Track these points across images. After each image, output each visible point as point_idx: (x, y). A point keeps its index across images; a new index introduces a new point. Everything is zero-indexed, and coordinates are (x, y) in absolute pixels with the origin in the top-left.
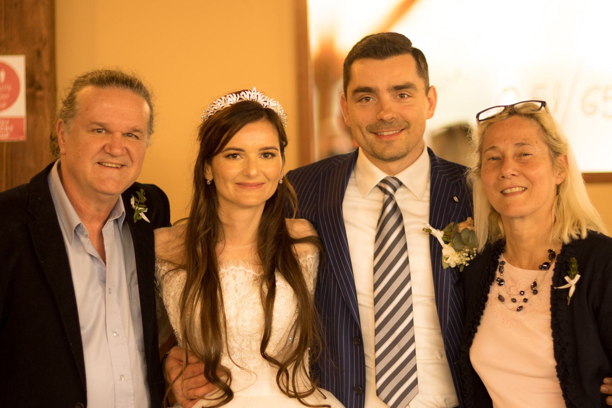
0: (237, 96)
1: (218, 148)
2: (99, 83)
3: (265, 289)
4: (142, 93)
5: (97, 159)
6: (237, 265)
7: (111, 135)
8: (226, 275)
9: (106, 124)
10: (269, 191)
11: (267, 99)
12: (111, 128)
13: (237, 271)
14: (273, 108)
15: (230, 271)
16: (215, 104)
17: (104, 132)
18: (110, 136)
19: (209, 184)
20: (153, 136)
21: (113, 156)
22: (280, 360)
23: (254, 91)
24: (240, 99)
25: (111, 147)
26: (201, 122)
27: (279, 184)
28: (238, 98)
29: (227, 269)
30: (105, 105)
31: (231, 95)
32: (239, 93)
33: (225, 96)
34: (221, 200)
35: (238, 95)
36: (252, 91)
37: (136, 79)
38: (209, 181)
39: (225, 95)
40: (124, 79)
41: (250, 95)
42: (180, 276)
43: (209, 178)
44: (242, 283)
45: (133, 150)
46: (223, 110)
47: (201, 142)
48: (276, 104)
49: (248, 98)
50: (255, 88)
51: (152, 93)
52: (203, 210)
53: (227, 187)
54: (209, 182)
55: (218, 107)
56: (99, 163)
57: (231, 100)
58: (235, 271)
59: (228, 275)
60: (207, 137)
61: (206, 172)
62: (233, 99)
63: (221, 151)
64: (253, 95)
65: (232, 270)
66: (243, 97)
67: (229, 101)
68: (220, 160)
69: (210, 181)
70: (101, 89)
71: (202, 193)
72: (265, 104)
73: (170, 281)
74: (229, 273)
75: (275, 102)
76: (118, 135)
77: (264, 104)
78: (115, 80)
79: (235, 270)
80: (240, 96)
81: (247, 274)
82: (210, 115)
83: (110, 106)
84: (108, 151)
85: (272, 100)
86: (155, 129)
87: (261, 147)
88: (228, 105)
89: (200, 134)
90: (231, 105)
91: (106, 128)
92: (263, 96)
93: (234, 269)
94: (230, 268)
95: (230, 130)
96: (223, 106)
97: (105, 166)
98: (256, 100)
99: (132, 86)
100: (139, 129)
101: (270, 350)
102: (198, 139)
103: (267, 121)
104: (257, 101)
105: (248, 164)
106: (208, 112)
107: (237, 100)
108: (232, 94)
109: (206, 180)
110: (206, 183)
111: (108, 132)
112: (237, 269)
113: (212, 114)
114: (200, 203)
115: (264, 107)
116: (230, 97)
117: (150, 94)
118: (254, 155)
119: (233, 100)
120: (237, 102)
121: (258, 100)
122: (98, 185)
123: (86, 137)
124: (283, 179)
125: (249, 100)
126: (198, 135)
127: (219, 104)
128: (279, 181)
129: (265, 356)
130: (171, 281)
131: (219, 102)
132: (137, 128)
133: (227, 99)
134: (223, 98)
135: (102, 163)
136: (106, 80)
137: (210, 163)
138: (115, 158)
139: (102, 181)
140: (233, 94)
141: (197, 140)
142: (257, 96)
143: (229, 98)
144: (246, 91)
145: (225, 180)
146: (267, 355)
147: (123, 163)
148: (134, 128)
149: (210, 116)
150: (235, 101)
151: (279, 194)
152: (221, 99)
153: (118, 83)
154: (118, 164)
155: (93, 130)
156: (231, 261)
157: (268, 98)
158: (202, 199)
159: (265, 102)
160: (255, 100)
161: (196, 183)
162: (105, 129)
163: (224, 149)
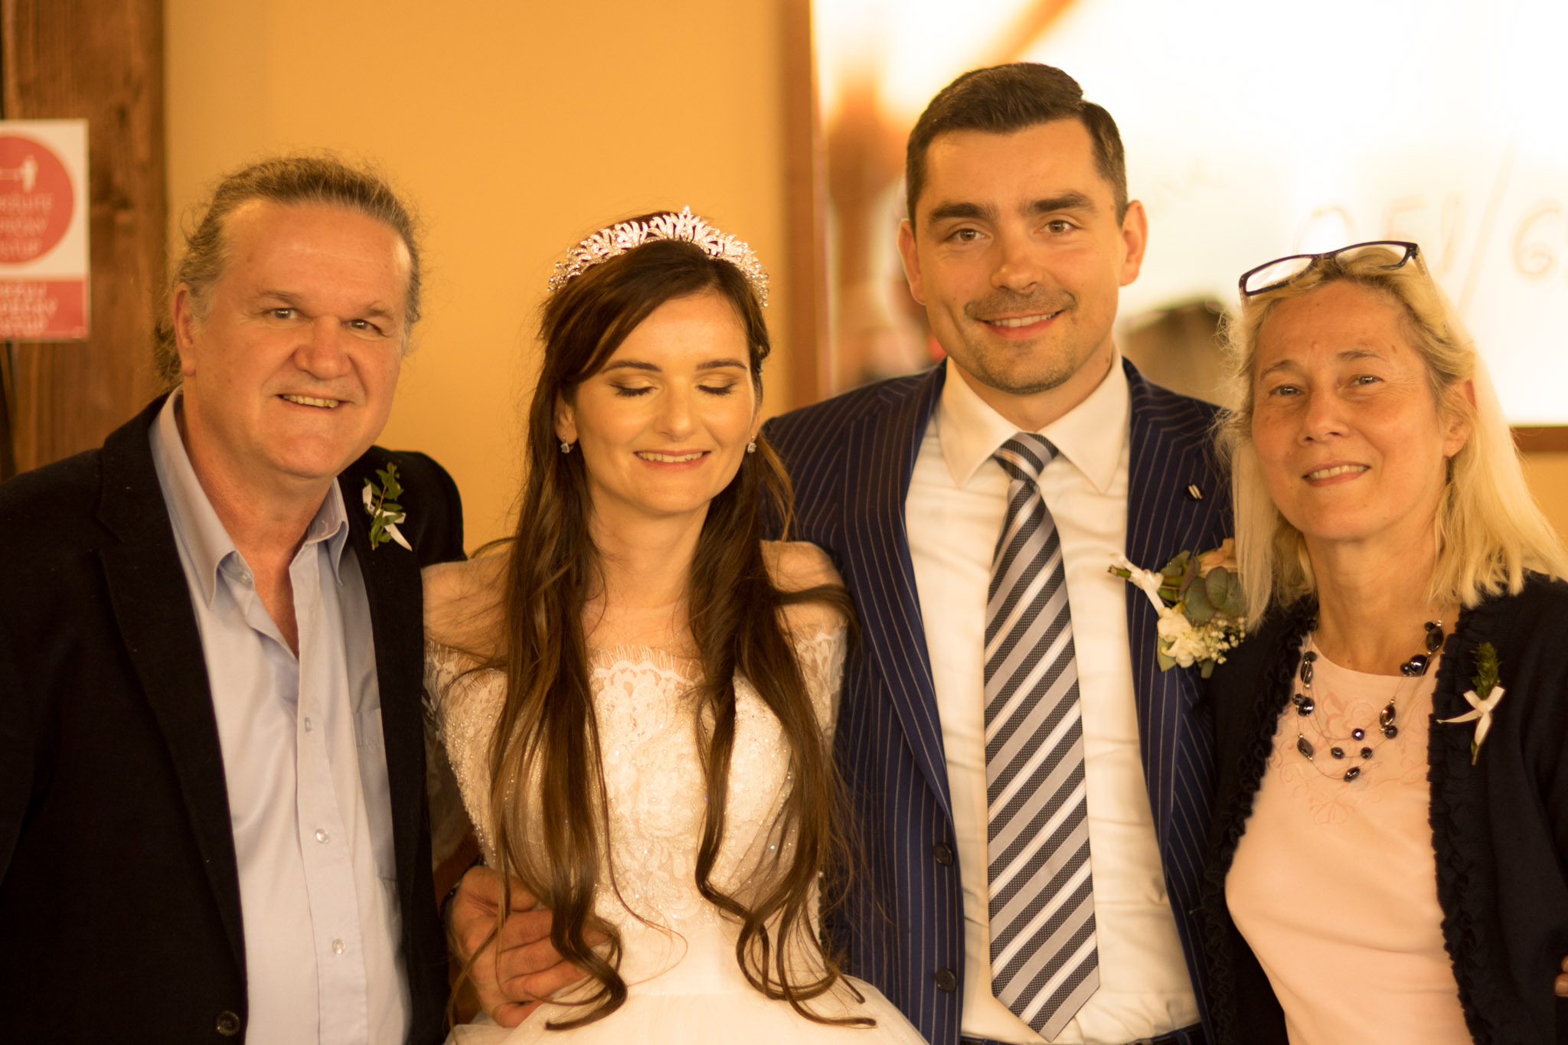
0: (641, 229)
1: (590, 362)
2: (280, 191)
3: (709, 721)
4: (392, 217)
5: (276, 386)
6: (637, 659)
7: (312, 323)
8: (606, 683)
9: (300, 297)
10: (721, 472)
11: (717, 236)
12: (312, 305)
13: (635, 675)
14: (732, 260)
15: (619, 673)
16: (584, 247)
17: (293, 315)
18: (310, 326)
19: (568, 451)
20: (419, 327)
21: (316, 377)
22: (746, 901)
23: (685, 216)
24: (650, 235)
25: (311, 355)
26: (547, 292)
27: (747, 453)
28: (644, 234)
29: (610, 669)
30: (296, 247)
31: (625, 226)
32: (647, 219)
33: (612, 228)
34: (597, 494)
35: (645, 226)
36: (681, 216)
37: (376, 182)
38: (566, 445)
39: (610, 224)
40: (345, 181)
41: (675, 226)
42: (489, 686)
43: (568, 435)
44: (648, 705)
45: (368, 362)
46: (604, 264)
47: (547, 344)
48: (740, 249)
49: (670, 232)
50: (687, 208)
51: (417, 217)
52: (550, 520)
53: (614, 463)
54: (566, 448)
55: (592, 255)
56: (281, 396)
57: (627, 239)
58: (632, 675)
59: (612, 683)
60: (565, 332)
61: (559, 422)
62: (630, 236)
63: (600, 367)
64: (682, 225)
65: (623, 671)
66: (656, 231)
67: (620, 240)
68: (596, 391)
69: (570, 445)
70: (286, 207)
71: (548, 476)
72: (714, 250)
73: (464, 700)
74: (615, 679)
75: (738, 243)
76: (330, 324)
77: (710, 250)
78: (322, 183)
79: (632, 671)
80: (649, 227)
81: (663, 682)
82: (573, 274)
83: (309, 251)
84: (304, 364)
85: (731, 238)
86: (423, 309)
87: (701, 360)
88: (617, 250)
89: (546, 324)
90: (626, 251)
91: (299, 307)
92: (709, 228)
93: (627, 669)
94: (617, 666)
95: (623, 315)
96: (606, 254)
97: (296, 403)
98: (691, 238)
99: (365, 198)
100: (383, 310)
101: (721, 877)
102: (542, 336)
103: (717, 292)
104: (692, 240)
105: (669, 402)
106: (567, 266)
107: (643, 239)
108: (628, 222)
109: (560, 442)
110: (559, 449)
111: (304, 315)
112: (637, 669)
113: (578, 273)
114: (543, 500)
115: (711, 257)
116: (623, 229)
117: (411, 219)
118: (682, 382)
119: (632, 237)
120: (642, 243)
121: (696, 239)
122: (278, 454)
123: (247, 328)
124: (756, 442)
125: (671, 237)
126: (539, 326)
127: (595, 247)
128: (747, 446)
129: (708, 892)
130: (468, 700)
131: (595, 241)
132: (379, 306)
133: (617, 236)
134: (606, 232)
135: (289, 395)
136: (299, 184)
137: (571, 397)
138: (321, 384)
139: (289, 442)
140: (632, 223)
141: (537, 338)
142: (694, 228)
143: (621, 233)
144: (665, 216)
145: (609, 443)
146: (712, 888)
147: (342, 397)
148: (370, 306)
149: (573, 278)
150: (636, 239)
151: (746, 481)
152: (601, 235)
153: (330, 192)
154: (330, 399)
155: (266, 312)
156: (622, 648)
157: (721, 233)
158: (548, 489)
159: (714, 245)
160: (687, 238)
161: (534, 450)
162: (296, 310)
163: (607, 365)
